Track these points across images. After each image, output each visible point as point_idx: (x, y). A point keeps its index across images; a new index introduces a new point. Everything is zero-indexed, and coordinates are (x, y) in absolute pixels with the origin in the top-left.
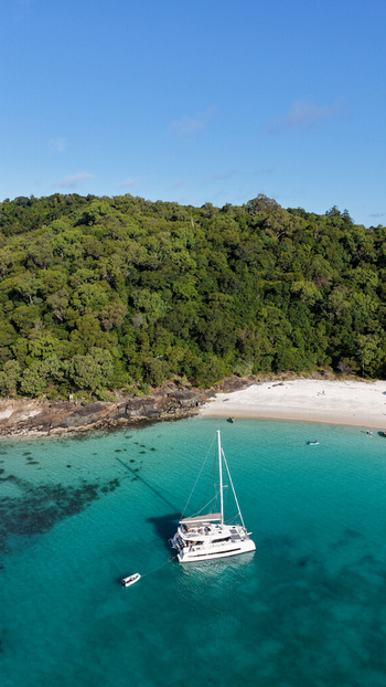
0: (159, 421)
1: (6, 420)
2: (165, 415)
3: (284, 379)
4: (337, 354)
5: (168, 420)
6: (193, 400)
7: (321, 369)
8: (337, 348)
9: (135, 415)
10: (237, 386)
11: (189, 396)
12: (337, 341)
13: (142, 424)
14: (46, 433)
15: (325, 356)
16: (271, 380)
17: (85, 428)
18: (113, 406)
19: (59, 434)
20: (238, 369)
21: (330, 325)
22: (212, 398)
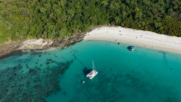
0: (76, 42)
1: (46, 45)
2: (77, 40)
3: (100, 27)
4: (111, 20)
5: (78, 42)
6: (82, 36)
7: (108, 23)
8: (111, 18)
9: (72, 42)
10: (90, 30)
11: (81, 35)
12: (111, 17)
13: (73, 44)
14: (56, 48)
15: (108, 21)
16: (97, 27)
17: (63, 46)
18: (67, 40)
19: (58, 48)
20: (91, 26)
21: (110, 12)
22: (86, 34)
